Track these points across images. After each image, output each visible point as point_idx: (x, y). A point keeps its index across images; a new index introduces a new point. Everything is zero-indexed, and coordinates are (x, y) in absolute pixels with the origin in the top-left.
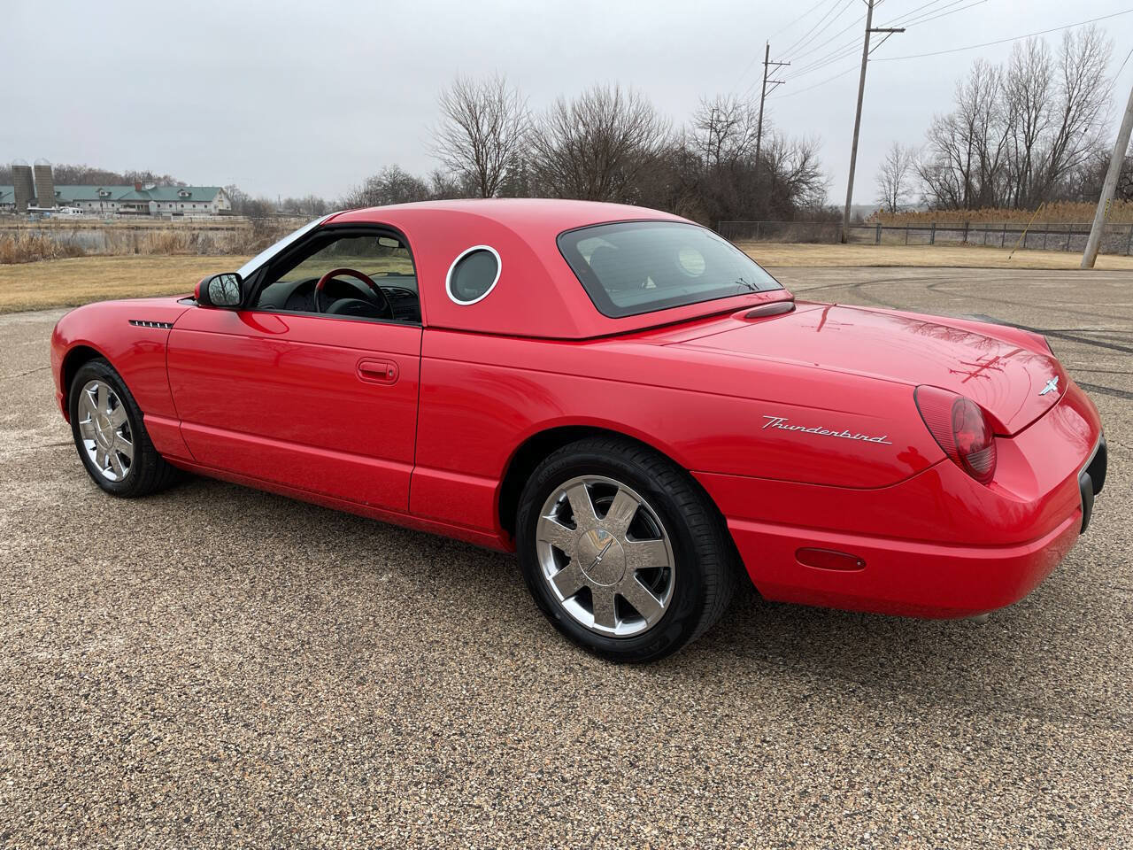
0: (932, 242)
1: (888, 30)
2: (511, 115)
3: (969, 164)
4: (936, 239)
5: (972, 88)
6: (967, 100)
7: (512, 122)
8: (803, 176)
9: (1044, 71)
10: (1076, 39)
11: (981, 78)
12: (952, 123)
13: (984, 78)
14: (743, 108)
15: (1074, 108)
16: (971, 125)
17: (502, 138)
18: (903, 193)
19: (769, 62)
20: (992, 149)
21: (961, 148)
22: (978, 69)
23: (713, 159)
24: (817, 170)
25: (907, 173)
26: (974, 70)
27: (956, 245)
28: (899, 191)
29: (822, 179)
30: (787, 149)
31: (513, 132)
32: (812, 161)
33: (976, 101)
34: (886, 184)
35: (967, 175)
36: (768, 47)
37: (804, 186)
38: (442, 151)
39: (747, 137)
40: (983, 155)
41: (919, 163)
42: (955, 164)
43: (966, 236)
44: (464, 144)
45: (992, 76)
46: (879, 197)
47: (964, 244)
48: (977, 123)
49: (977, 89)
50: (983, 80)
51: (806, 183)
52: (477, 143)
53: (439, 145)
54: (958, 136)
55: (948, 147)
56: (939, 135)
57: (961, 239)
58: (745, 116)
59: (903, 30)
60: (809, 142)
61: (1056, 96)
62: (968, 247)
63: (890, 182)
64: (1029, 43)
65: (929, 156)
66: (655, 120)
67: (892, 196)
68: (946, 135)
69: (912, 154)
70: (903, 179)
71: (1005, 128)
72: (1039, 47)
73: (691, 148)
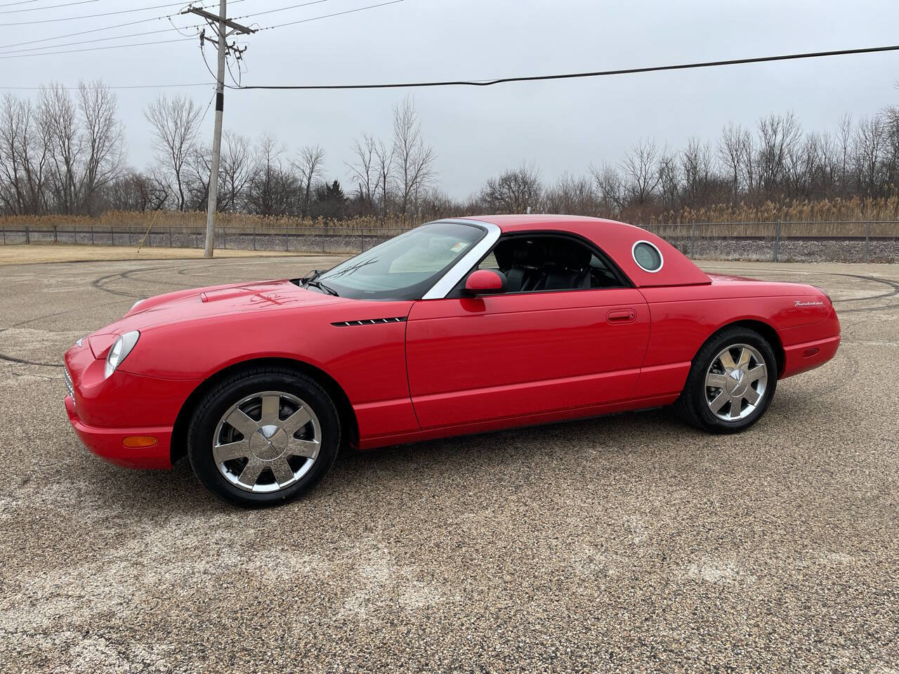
0: (28, 242)
4: (30, 239)
5: (6, 116)
6: (4, 126)
10: (89, 89)
11: (12, 110)
13: (15, 108)
15: (98, 140)
16: (12, 145)
20: (35, 166)
22: (8, 101)
26: (5, 101)
27: (49, 244)
33: (12, 127)
42: (5, 178)
43: (56, 236)
45: (22, 108)
47: (56, 243)
48: (17, 145)
49: (10, 117)
50: (15, 110)
57: (53, 239)
61: (80, 129)
62: (59, 245)
64: (52, 87)
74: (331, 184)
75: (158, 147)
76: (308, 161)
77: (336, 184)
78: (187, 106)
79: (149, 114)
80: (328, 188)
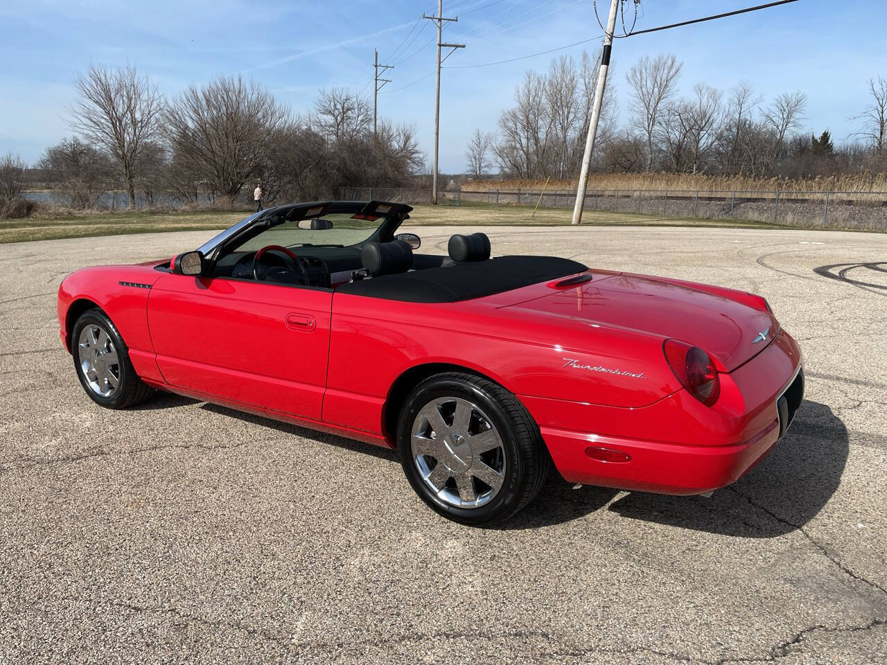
0: (497, 203)
1: (454, 46)
2: (144, 97)
3: (528, 146)
4: (499, 201)
5: (526, 91)
6: (524, 99)
7: (145, 104)
8: (407, 153)
9: (572, 80)
10: (591, 59)
12: (515, 116)
13: (534, 84)
14: (354, 100)
16: (527, 117)
17: (138, 116)
18: (485, 167)
19: (378, 64)
20: (542, 135)
21: (522, 135)
22: (529, 77)
23: (334, 137)
24: (416, 148)
25: (487, 151)
26: (527, 78)
28: (483, 165)
29: (421, 156)
30: (394, 131)
31: (147, 112)
32: (412, 141)
33: (529, 100)
34: (473, 160)
35: (527, 154)
36: (377, 53)
37: (409, 161)
38: (81, 126)
39: (359, 122)
40: (537, 140)
41: (494, 145)
42: (518, 146)
43: (518, 199)
44: (103, 121)
45: (539, 82)
46: (469, 168)
48: (531, 116)
49: (529, 91)
51: (410, 159)
52: (116, 121)
53: (77, 121)
54: (519, 126)
55: (514, 133)
56: (507, 124)
57: (516, 202)
58: (356, 106)
59: (464, 46)
60: (408, 127)
63: (475, 158)
64: (561, 59)
65: (501, 140)
66: (277, 105)
67: (478, 169)
68: (511, 124)
69: (489, 138)
70: (486, 157)
71: (549, 120)
72: (568, 62)
73: (315, 129)
74: (818, 136)
75: (634, 108)
76: (782, 111)
77: (825, 136)
78: (669, 63)
79: (630, 75)
80: (814, 141)
